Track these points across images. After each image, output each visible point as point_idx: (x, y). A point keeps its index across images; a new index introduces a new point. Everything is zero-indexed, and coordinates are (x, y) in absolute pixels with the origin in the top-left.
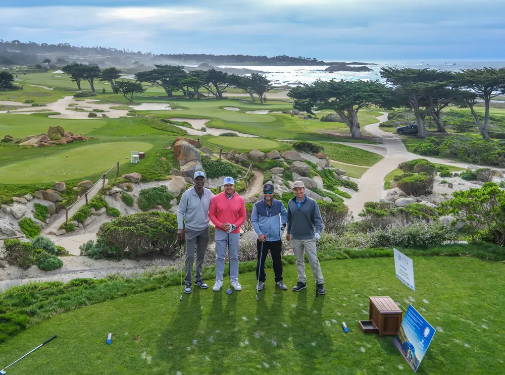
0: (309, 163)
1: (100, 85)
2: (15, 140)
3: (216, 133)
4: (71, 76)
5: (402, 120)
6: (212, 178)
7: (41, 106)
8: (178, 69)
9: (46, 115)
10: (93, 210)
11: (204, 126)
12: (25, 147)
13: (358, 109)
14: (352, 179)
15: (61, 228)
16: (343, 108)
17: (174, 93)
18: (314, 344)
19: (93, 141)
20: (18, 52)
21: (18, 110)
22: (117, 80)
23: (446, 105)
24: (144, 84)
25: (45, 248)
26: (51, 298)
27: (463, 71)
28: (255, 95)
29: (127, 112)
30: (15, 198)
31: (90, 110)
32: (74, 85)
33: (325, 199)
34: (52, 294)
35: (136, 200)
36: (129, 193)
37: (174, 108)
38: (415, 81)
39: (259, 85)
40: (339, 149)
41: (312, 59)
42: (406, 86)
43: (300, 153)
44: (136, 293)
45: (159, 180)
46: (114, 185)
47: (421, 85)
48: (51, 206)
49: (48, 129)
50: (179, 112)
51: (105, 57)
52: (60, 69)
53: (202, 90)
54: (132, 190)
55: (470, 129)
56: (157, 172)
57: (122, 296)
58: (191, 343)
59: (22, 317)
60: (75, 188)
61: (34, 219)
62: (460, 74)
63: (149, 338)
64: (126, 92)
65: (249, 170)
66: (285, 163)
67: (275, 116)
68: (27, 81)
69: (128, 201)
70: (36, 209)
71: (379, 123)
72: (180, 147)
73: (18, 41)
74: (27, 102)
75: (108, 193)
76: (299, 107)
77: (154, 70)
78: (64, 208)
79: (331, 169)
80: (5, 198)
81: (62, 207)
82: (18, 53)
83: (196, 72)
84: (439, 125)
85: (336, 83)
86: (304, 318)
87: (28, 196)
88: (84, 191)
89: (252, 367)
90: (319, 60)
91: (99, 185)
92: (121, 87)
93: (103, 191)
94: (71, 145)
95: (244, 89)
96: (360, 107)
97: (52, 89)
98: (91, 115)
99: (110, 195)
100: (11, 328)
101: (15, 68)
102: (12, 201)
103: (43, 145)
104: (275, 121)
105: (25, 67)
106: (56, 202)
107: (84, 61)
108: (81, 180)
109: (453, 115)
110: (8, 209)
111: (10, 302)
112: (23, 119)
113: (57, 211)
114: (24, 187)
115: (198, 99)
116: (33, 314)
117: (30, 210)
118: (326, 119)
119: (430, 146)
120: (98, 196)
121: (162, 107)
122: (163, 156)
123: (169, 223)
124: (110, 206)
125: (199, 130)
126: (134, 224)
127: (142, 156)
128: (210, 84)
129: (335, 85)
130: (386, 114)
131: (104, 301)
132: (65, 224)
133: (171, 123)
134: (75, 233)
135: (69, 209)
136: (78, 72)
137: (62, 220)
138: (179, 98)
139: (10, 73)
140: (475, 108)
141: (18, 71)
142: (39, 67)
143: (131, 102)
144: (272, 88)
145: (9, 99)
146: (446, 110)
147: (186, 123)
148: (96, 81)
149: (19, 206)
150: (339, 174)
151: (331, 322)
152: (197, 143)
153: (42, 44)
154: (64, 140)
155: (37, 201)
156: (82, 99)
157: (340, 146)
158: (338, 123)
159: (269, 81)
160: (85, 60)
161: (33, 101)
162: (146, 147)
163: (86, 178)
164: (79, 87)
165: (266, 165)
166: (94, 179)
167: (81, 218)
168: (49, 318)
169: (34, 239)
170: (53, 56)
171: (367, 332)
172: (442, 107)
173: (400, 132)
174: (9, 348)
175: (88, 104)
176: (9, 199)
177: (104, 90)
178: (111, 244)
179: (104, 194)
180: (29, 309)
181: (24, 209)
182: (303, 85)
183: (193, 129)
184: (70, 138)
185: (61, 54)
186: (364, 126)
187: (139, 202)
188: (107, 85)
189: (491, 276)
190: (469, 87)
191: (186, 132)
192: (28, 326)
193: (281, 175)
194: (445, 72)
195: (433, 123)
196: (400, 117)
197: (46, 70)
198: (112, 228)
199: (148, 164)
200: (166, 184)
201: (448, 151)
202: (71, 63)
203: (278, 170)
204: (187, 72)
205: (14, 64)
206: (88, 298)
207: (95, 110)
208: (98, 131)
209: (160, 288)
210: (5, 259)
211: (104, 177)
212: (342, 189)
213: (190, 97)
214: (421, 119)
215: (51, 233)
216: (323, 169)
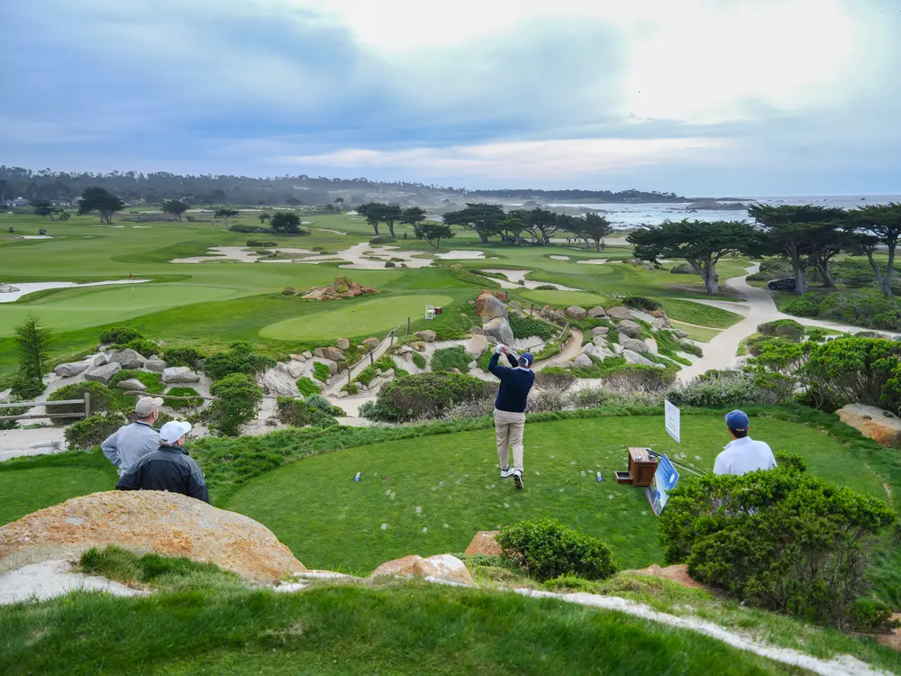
0: (642, 323)
1: (401, 229)
2: (297, 292)
3: (530, 285)
4: (366, 218)
5: (778, 271)
6: (520, 338)
7: (331, 254)
8: (496, 209)
9: (336, 265)
10: (379, 371)
11: (523, 279)
12: (307, 301)
13: (717, 258)
14: (697, 344)
15: (343, 390)
16: (695, 256)
17: (489, 239)
18: (561, 490)
19: (384, 294)
20: (306, 189)
21: (306, 259)
22: (421, 223)
23: (837, 252)
24: (453, 227)
25: (320, 407)
26: (307, 442)
27: (860, 208)
28: (591, 241)
29: (431, 261)
30: (292, 356)
31: (389, 258)
32: (371, 229)
33: (657, 365)
34: (308, 438)
35: (428, 361)
36: (421, 353)
37: (488, 256)
38: (794, 221)
39: (596, 227)
40: (687, 307)
41: (670, 194)
42: (780, 227)
43: (630, 311)
44: (393, 439)
45: (457, 339)
46: (404, 343)
47: (800, 226)
48: (332, 365)
49: (333, 280)
50: (495, 260)
51: (408, 194)
52: (355, 209)
53: (524, 234)
54: (424, 351)
55: (868, 284)
56: (454, 330)
57: (379, 441)
58: (438, 485)
59: (277, 456)
60: (359, 346)
61: (312, 379)
62: (856, 211)
63: (396, 478)
64: (430, 237)
65: (565, 329)
66: (611, 322)
67: (613, 266)
68: (317, 225)
69: (419, 362)
70: (316, 368)
71: (746, 276)
72: (484, 301)
73: (306, 176)
74: (315, 249)
75: (397, 352)
76: (641, 254)
77: (466, 210)
78: (347, 368)
79: (670, 330)
80: (281, 354)
81: (345, 367)
82: (305, 191)
83: (517, 212)
84: (826, 278)
85: (689, 224)
86: (559, 468)
87: (307, 354)
88: (370, 350)
89: (492, 506)
90: (679, 196)
91: (387, 343)
92: (425, 231)
93: (391, 350)
94: (358, 298)
95: (575, 232)
96: (720, 255)
97: (344, 234)
98: (389, 265)
99: (400, 355)
100: (265, 464)
101: (302, 208)
102: (289, 359)
103: (328, 298)
104: (611, 274)
105: (314, 208)
106: (339, 360)
107: (383, 199)
108: (367, 337)
109: (849, 266)
110: (285, 366)
111: (267, 443)
112: (309, 269)
113: (339, 371)
114: (302, 344)
115: (519, 246)
116: (288, 453)
117: (309, 369)
118: (676, 271)
119: (807, 304)
120: (385, 356)
121: (474, 255)
122: (463, 311)
123: (457, 384)
124: (399, 367)
125: (516, 283)
126: (418, 384)
127: (438, 312)
128: (535, 226)
129: (688, 227)
130: (758, 264)
131: (360, 445)
132: (348, 386)
133: (482, 274)
134: (358, 396)
135: (352, 369)
136: (375, 213)
137: (344, 381)
138: (496, 245)
139: (296, 214)
140: (875, 257)
141: (306, 213)
142: (330, 207)
143: (438, 249)
144: (611, 232)
145: (294, 246)
146: (837, 258)
147: (501, 274)
148: (396, 224)
149: (298, 364)
150: (679, 337)
151: (587, 473)
152: (505, 297)
153: (334, 179)
154: (351, 293)
155: (317, 360)
156: (379, 245)
157: (688, 303)
158: (692, 276)
159: (609, 223)
160: (385, 199)
161: (321, 249)
162: (444, 301)
163: (373, 335)
164: (377, 231)
165: (588, 324)
166: (381, 337)
167: (365, 379)
168: (302, 458)
169: (309, 398)
170: (346, 194)
171: (620, 482)
172: (832, 255)
173: (772, 286)
174: (262, 481)
175: (386, 252)
176: (286, 356)
177: (405, 235)
178: (391, 404)
179: (392, 353)
180: (283, 449)
181: (302, 367)
182: (648, 227)
183: (509, 281)
184: (358, 291)
185: (356, 192)
186: (726, 279)
187: (433, 364)
188: (409, 229)
189: (785, 437)
190: (867, 228)
191: (499, 285)
192: (282, 464)
193: (605, 336)
194: (834, 209)
195: (819, 275)
196: (776, 268)
197: (338, 211)
198: (392, 388)
199: (445, 320)
200: (464, 343)
201: (830, 311)
202: (368, 202)
203: (602, 330)
204: (506, 211)
205: (301, 203)
206: (343, 443)
207: (393, 259)
208: (392, 284)
209: (418, 436)
210: (277, 418)
211: (393, 334)
212: (682, 355)
213: (509, 243)
214: (799, 271)
215: (331, 395)
216: (660, 330)
